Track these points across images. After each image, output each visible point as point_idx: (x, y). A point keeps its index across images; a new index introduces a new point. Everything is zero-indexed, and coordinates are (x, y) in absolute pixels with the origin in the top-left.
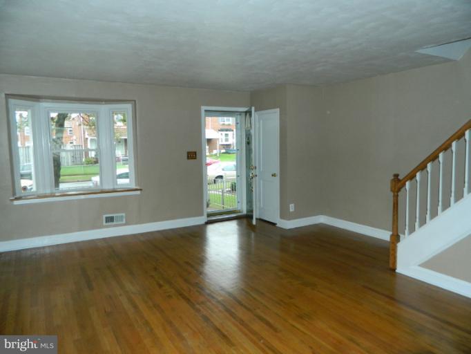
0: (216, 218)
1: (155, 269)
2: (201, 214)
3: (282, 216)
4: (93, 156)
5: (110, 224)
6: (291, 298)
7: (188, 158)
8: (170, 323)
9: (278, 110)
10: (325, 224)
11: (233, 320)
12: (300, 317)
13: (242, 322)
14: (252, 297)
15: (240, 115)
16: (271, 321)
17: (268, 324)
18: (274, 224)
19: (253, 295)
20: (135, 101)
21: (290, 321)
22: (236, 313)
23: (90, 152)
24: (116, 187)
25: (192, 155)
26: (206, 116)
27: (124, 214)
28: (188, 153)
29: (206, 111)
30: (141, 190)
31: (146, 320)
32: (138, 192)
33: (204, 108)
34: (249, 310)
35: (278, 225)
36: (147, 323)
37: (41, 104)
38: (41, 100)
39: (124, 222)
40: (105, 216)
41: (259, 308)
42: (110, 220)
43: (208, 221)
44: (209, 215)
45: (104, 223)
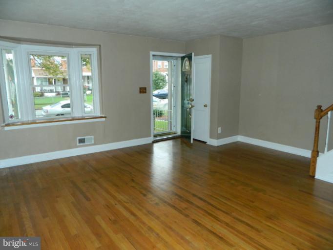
0: (161, 138)
1: (133, 180)
2: (149, 136)
3: (211, 136)
4: (39, 91)
5: (82, 144)
6: (253, 202)
7: (140, 92)
8: (170, 228)
9: (210, 56)
10: (243, 142)
11: (219, 223)
12: (270, 218)
13: (227, 224)
14: (223, 202)
15: (177, 59)
16: (249, 222)
17: (248, 224)
18: (205, 143)
19: (223, 201)
20: (100, 46)
21: (264, 222)
22: (218, 217)
23: (36, 88)
24: (84, 115)
25: (143, 90)
26: (154, 59)
27: (92, 137)
28: (140, 88)
29: (154, 55)
30: (105, 117)
31: (149, 226)
32: (103, 119)
33: (152, 53)
34: (227, 213)
35: (208, 143)
36: (151, 229)
37: (22, 45)
38: (22, 42)
39: (93, 142)
40: (78, 138)
41: (233, 212)
42: (82, 141)
43: (155, 140)
44: (155, 136)
45: (78, 144)
